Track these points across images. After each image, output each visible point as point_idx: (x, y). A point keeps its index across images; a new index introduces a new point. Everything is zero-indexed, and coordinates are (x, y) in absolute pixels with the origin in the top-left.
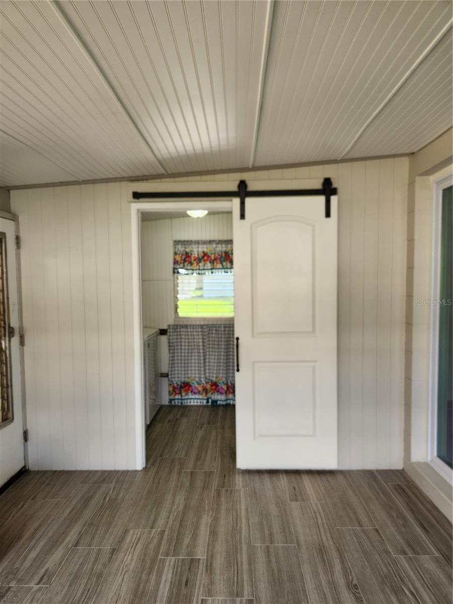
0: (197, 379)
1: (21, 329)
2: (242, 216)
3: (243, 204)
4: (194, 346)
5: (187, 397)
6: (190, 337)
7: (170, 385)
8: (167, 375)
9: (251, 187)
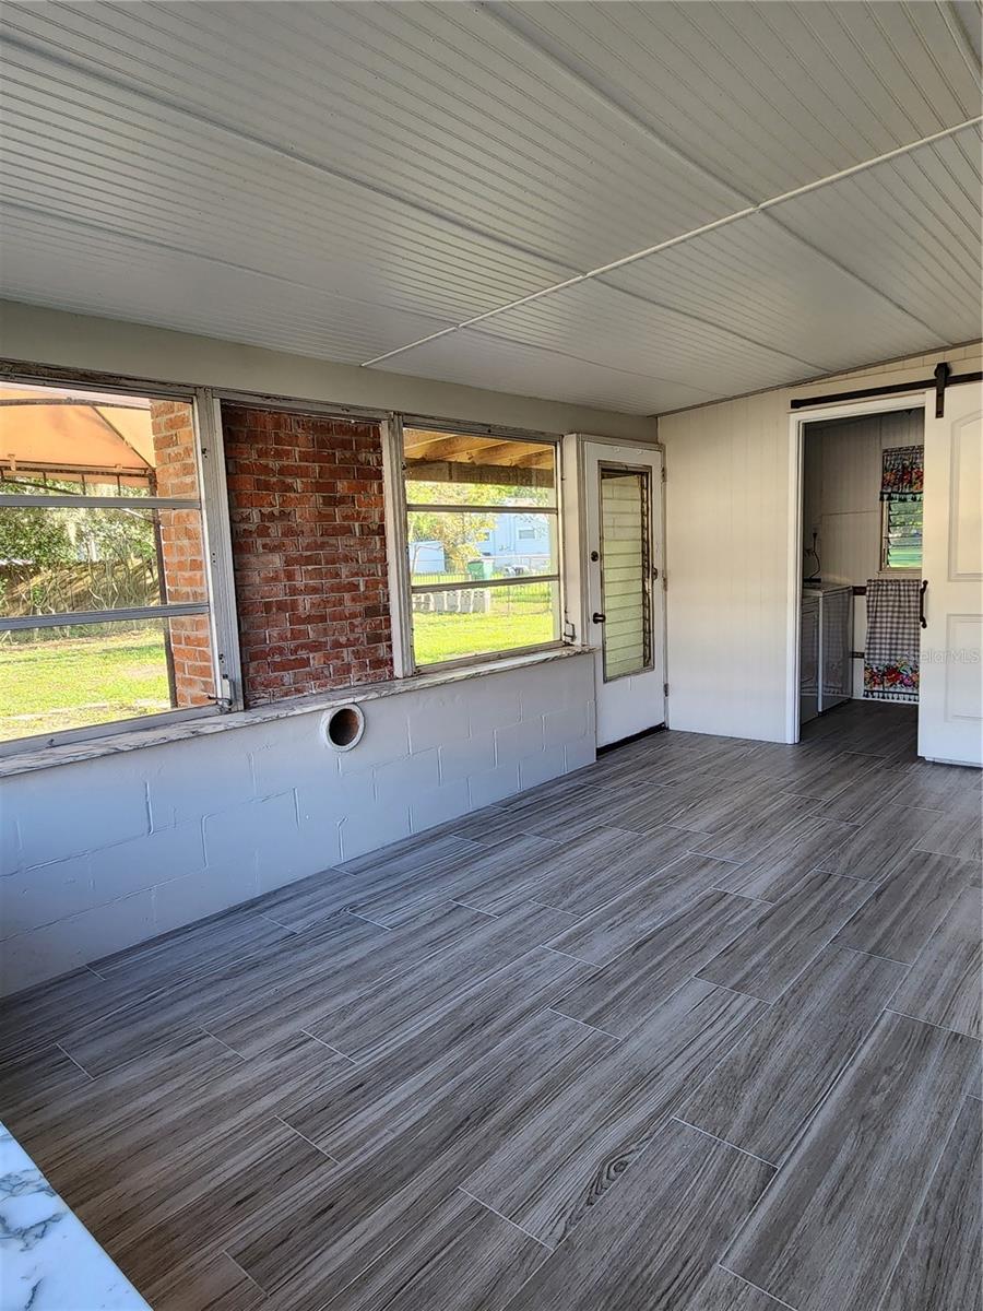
0: (912, 664)
1: (665, 571)
2: (939, 413)
3: (940, 397)
4: (909, 612)
5: (892, 690)
6: (902, 599)
7: (866, 669)
8: (862, 655)
9: (958, 370)
